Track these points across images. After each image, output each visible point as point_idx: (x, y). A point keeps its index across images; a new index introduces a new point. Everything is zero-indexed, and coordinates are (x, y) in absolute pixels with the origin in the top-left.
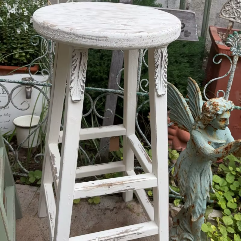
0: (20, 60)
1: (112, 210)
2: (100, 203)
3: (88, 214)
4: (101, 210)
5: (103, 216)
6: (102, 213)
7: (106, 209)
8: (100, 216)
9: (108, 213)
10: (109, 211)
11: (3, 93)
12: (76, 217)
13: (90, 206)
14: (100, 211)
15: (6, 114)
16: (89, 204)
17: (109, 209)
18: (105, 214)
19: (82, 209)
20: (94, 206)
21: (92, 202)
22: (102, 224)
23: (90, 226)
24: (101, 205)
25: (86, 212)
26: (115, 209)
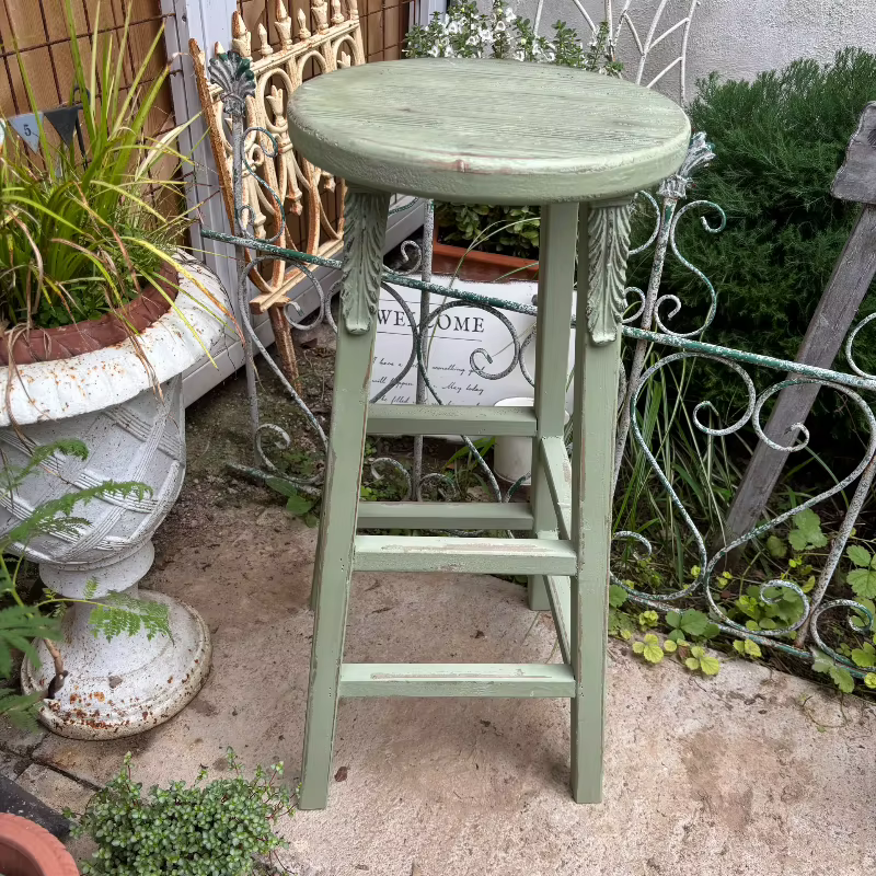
0: (522, 237)
1: (752, 702)
2: (715, 675)
3: (683, 699)
4: (720, 694)
5: (725, 713)
6: (721, 704)
7: (733, 695)
8: (715, 711)
9: (740, 707)
10: (742, 703)
11: (476, 330)
12: (649, 698)
13: (687, 676)
14: (718, 697)
15: (472, 387)
16: (687, 670)
17: (741, 697)
18: (730, 708)
19: (665, 680)
20: (698, 680)
21: (696, 667)
22: (722, 734)
23: (687, 731)
24: (718, 680)
25: (676, 690)
26: (758, 700)
